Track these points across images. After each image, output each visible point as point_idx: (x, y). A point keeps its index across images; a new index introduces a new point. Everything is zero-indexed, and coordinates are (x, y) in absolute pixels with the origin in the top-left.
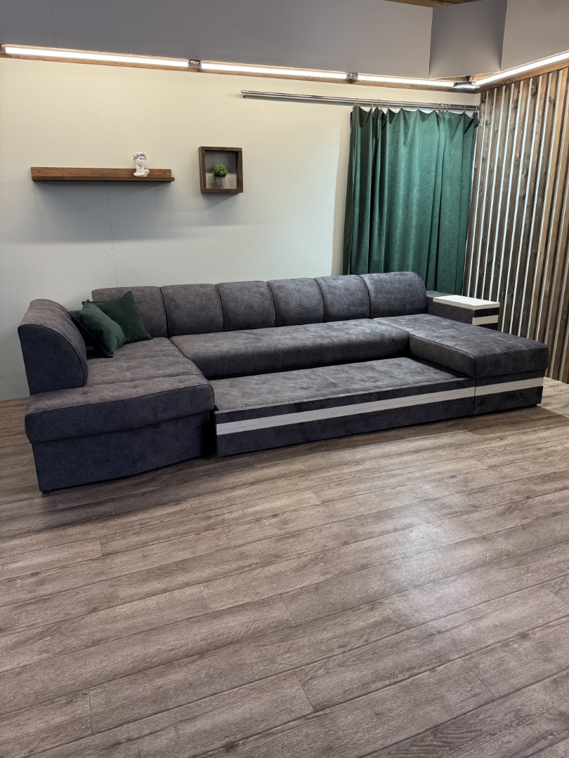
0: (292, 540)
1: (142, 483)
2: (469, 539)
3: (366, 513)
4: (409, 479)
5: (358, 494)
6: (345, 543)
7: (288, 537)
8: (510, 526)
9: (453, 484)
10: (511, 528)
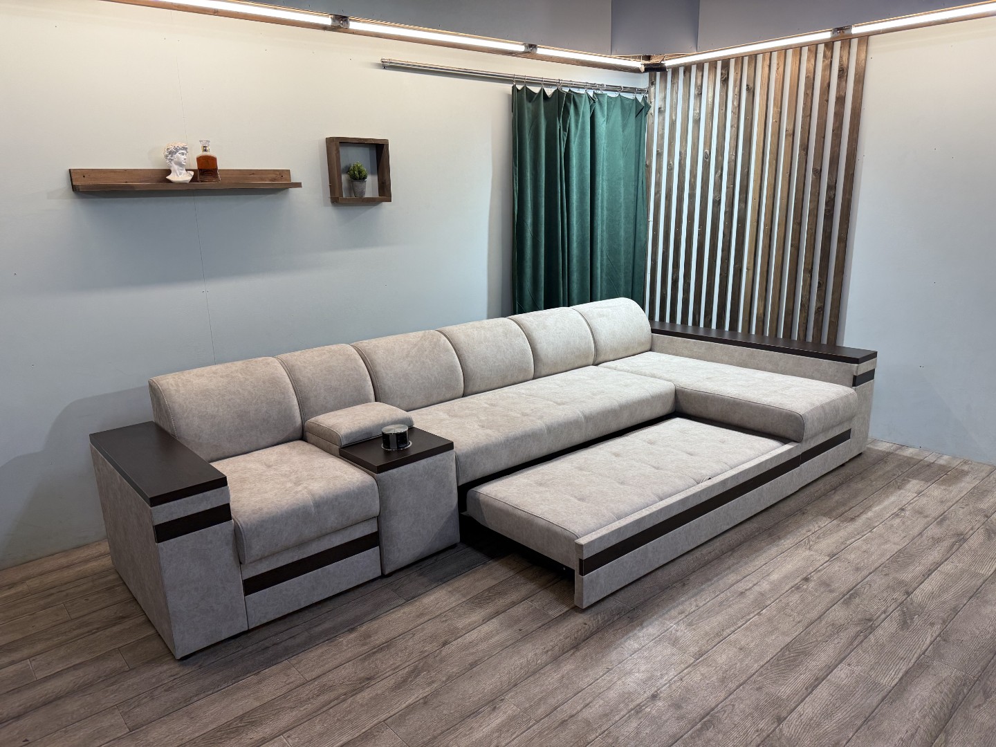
0: (709, 734)
1: (405, 681)
2: (907, 672)
3: (762, 663)
4: (762, 594)
5: (725, 633)
6: (780, 720)
7: (701, 730)
8: (928, 642)
9: (816, 590)
10: (931, 643)
